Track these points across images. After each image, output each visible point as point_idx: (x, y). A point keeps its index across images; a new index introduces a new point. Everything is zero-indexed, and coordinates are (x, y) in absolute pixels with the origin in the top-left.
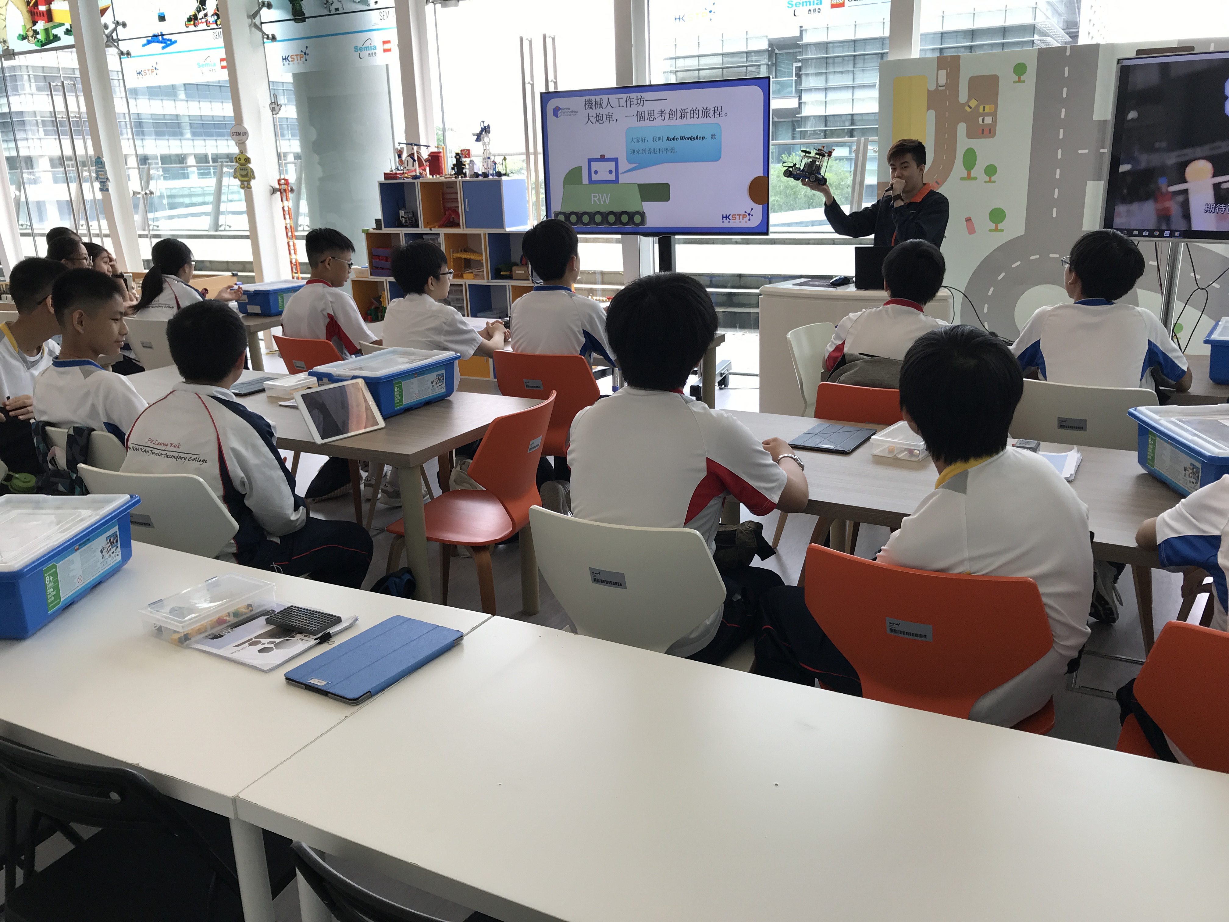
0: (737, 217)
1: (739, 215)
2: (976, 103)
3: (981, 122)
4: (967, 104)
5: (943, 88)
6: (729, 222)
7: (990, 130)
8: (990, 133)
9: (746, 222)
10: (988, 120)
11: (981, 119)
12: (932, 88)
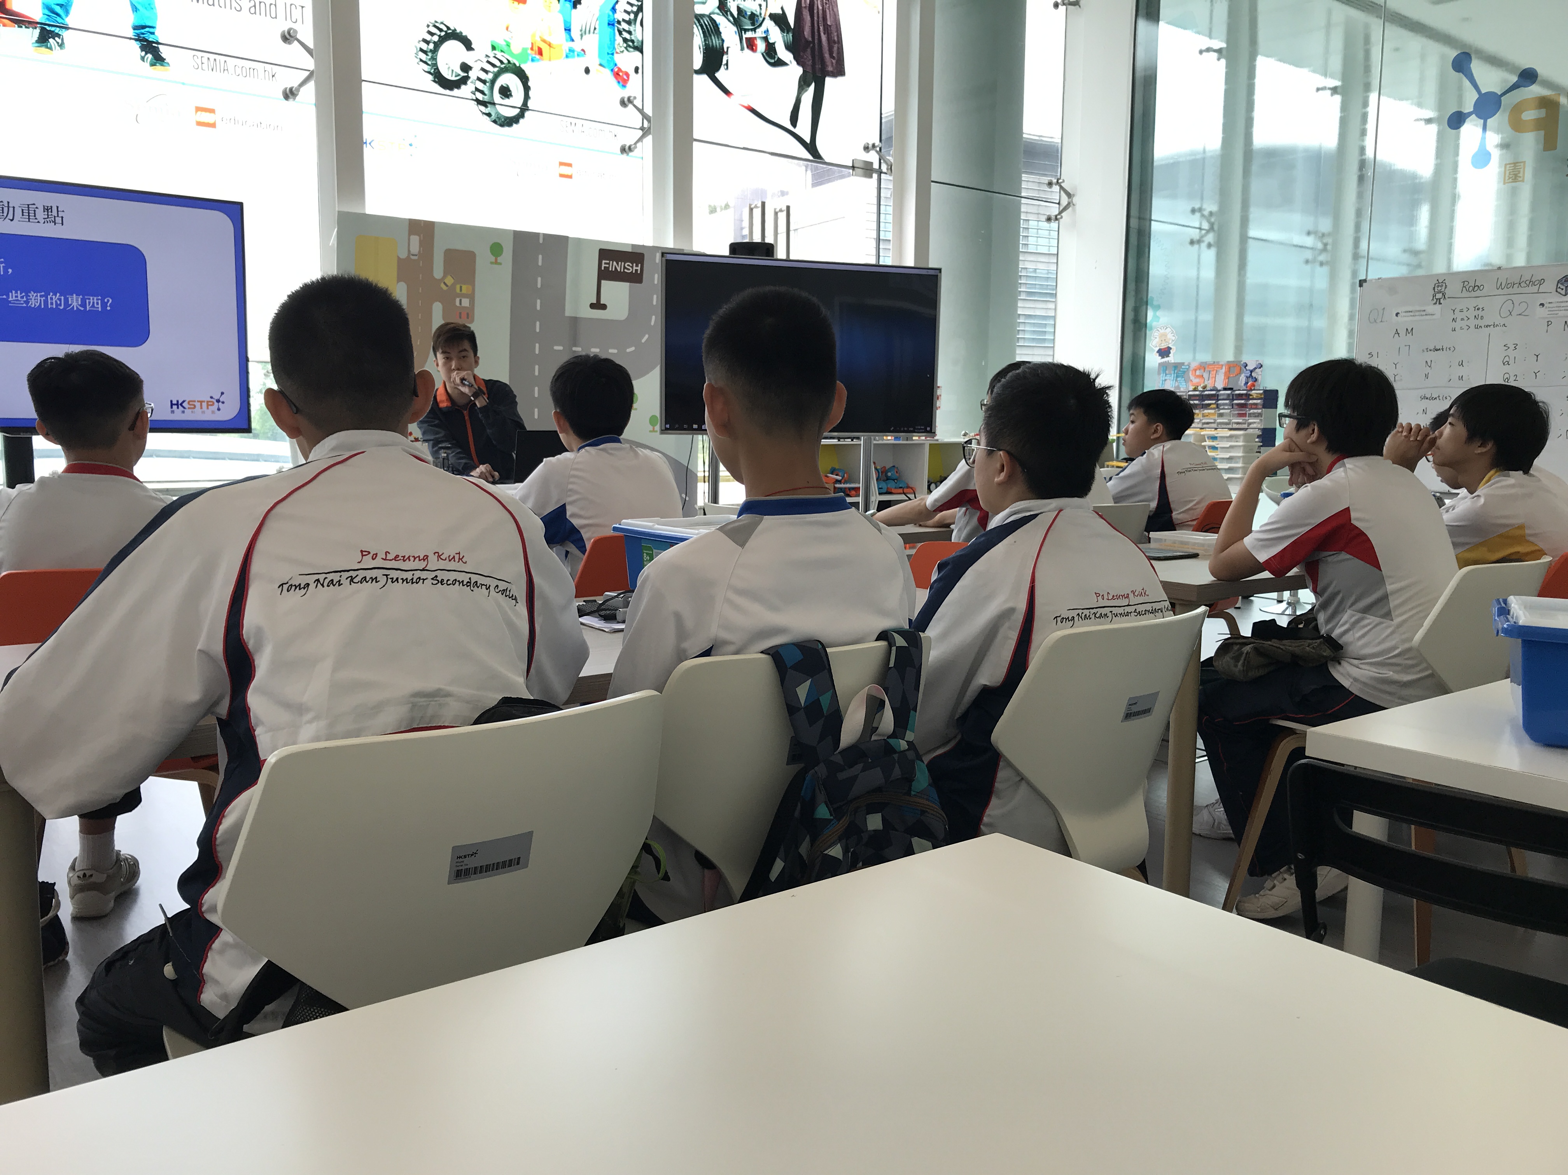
0: (198, 405)
1: (201, 402)
2: (452, 281)
3: (458, 304)
4: (442, 280)
5: (416, 258)
6: (183, 412)
7: (468, 314)
8: (468, 318)
9: (213, 412)
10: (466, 302)
11: (458, 300)
12: (404, 255)
